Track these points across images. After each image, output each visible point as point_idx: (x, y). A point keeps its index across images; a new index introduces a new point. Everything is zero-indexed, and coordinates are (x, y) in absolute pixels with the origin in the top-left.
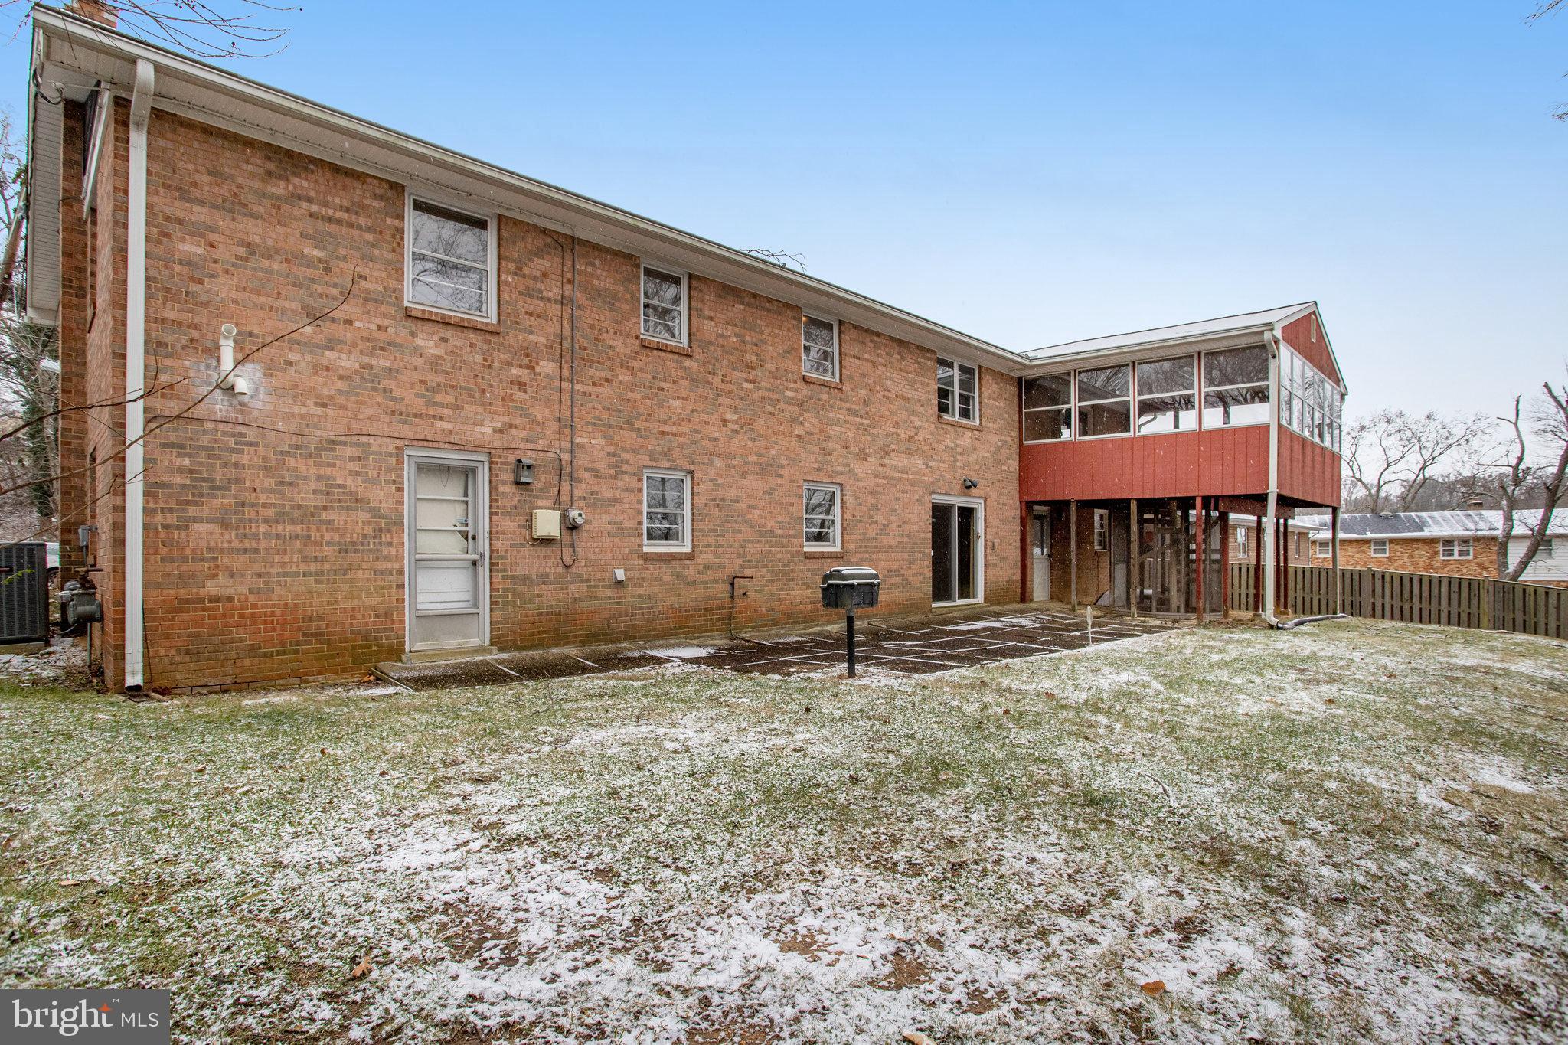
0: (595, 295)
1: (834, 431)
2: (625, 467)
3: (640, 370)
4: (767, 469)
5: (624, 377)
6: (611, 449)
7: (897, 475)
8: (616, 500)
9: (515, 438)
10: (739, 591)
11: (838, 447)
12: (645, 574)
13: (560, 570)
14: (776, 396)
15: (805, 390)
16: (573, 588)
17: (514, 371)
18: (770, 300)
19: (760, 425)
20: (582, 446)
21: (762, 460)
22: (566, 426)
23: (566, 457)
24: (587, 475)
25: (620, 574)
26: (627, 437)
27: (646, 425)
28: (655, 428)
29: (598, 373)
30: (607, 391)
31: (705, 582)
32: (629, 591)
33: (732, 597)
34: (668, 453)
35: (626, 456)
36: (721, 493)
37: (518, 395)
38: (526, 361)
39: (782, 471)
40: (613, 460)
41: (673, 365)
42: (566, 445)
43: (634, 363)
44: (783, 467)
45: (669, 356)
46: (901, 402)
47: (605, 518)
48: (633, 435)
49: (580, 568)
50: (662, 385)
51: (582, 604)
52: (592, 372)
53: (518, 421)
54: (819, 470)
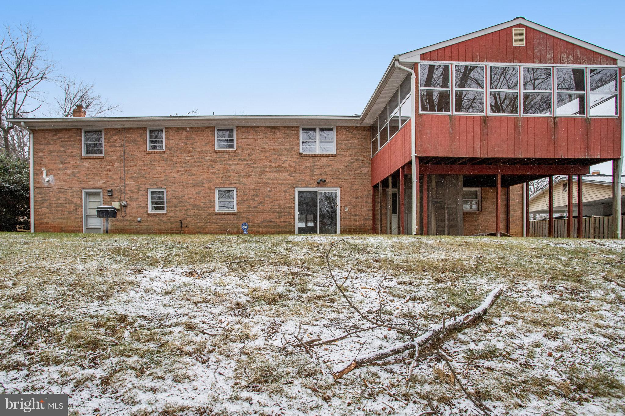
0: (131, 142)
1: (231, 168)
2: (141, 189)
3: (146, 160)
4: (196, 185)
5: (141, 163)
6: (137, 184)
8: (138, 198)
9: (108, 184)
10: (183, 225)
11: (234, 174)
12: (148, 219)
13: (121, 218)
14: (201, 160)
15: (215, 156)
16: (125, 223)
17: (108, 167)
18: (199, 128)
19: (194, 170)
20: (127, 184)
21: (194, 182)
22: (123, 179)
23: (123, 188)
24: (129, 192)
25: (139, 219)
26: (142, 180)
27: (148, 176)
28: (151, 176)
29: (132, 164)
30: (135, 168)
31: (170, 222)
32: (143, 224)
33: (181, 227)
34: (156, 183)
35: (141, 186)
36: (177, 194)
37: (109, 173)
38: (111, 164)
39: (205, 185)
40: (137, 187)
41: (158, 157)
42: (123, 184)
43: (144, 159)
44: (204, 183)
45: (156, 154)
46: (272, 152)
47: (135, 203)
48: (144, 179)
49: (128, 217)
50: (154, 163)
51: (127, 227)
52: (130, 164)
53: (109, 180)
54: (223, 183)
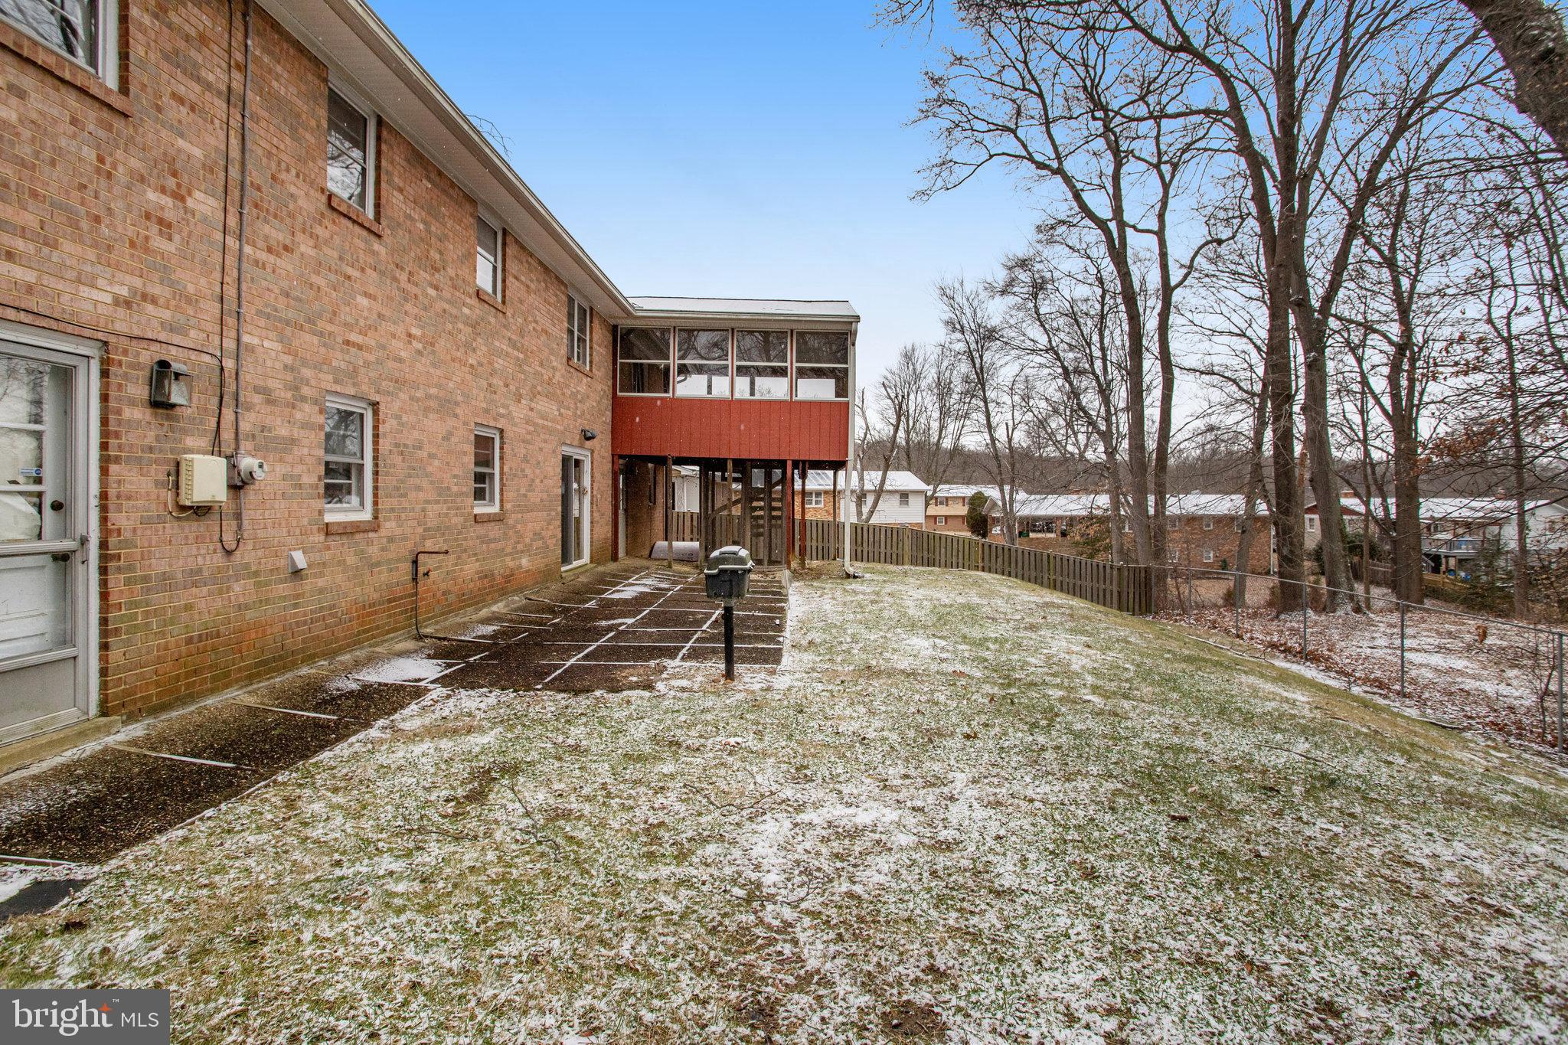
0: (275, 103)
1: (499, 363)
2: (306, 391)
3: (326, 242)
4: (446, 406)
5: (306, 248)
6: (288, 360)
7: (541, 422)
8: (293, 441)
9: (152, 319)
10: (422, 570)
11: (501, 384)
12: (328, 555)
13: (219, 558)
14: (454, 311)
15: (479, 309)
16: (237, 587)
17: (152, 196)
18: (453, 185)
19: (441, 347)
20: (251, 349)
21: (442, 394)
22: (231, 312)
23: (229, 364)
24: (257, 399)
25: (300, 559)
26: (307, 340)
27: (330, 328)
28: (339, 334)
29: (277, 234)
30: (285, 264)
31: (389, 561)
32: (308, 585)
33: (415, 579)
34: (353, 374)
35: (307, 373)
36: (405, 436)
37: (158, 243)
38: (171, 183)
39: (458, 411)
40: (289, 377)
41: (362, 245)
42: (230, 344)
43: (319, 230)
44: (457, 404)
45: (357, 229)
46: (544, 338)
47: (281, 469)
48: (316, 340)
49: (247, 555)
50: (350, 271)
51: (250, 615)
52: (267, 229)
53: (156, 290)
54: (486, 411)
